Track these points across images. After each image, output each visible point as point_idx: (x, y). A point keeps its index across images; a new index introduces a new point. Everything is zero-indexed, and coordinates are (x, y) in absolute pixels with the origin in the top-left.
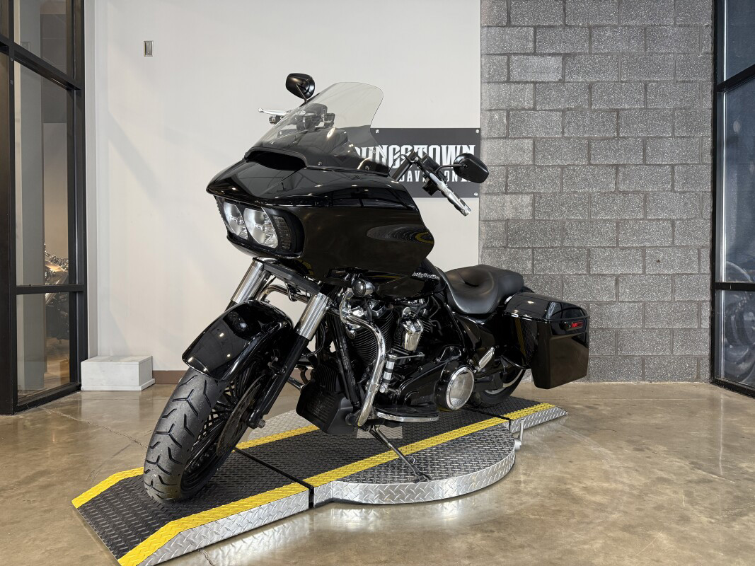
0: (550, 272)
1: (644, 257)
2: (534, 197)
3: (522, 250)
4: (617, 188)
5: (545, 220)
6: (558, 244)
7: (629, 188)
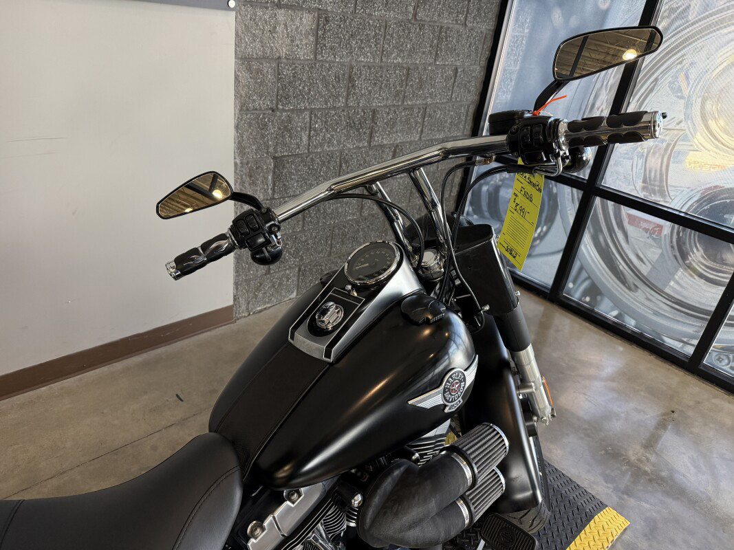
0: (329, 147)
1: (424, 118)
2: (319, 17)
3: (297, 115)
4: (415, 15)
5: (330, 62)
6: (341, 103)
7: (427, 16)
